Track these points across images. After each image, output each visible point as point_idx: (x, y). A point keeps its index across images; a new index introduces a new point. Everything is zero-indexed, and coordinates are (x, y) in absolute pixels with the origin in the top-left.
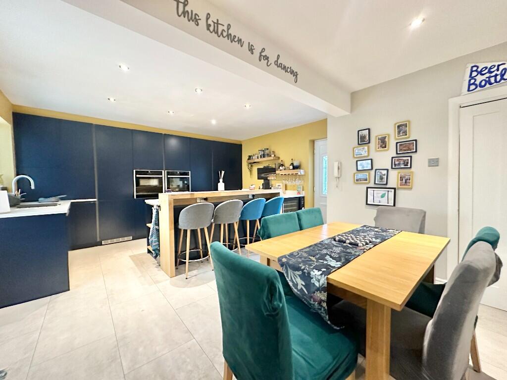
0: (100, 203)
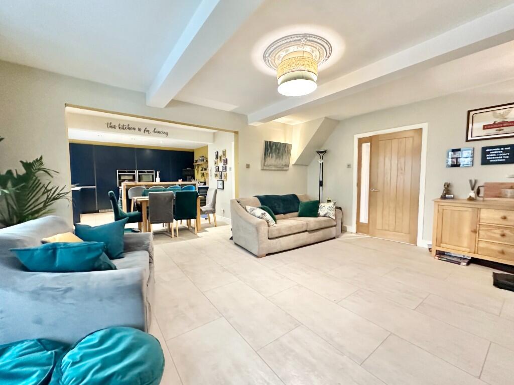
0: (97, 189)
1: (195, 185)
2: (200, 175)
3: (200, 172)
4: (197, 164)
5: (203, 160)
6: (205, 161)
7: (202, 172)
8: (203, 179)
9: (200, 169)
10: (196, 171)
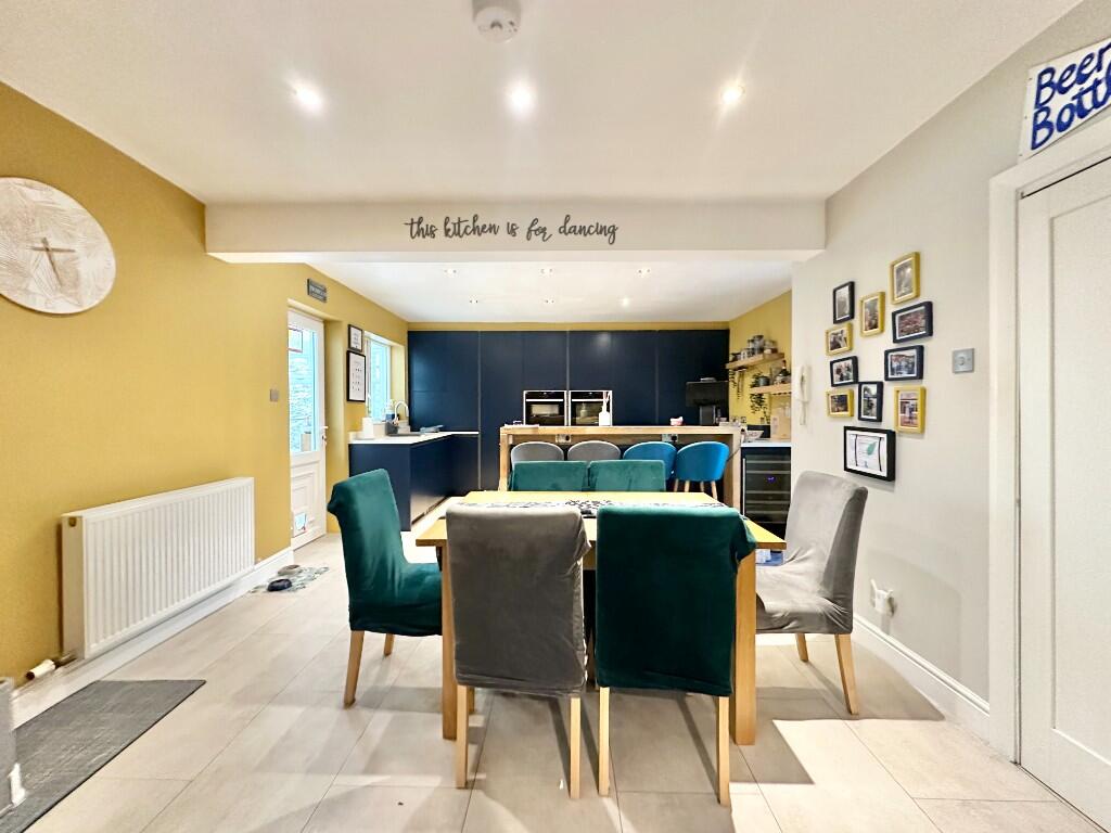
0: (482, 436)
1: (727, 439)
2: (747, 401)
3: (748, 391)
4: (739, 363)
5: (761, 350)
6: (767, 351)
7: (756, 391)
8: (760, 414)
9: (749, 380)
10: (732, 391)
